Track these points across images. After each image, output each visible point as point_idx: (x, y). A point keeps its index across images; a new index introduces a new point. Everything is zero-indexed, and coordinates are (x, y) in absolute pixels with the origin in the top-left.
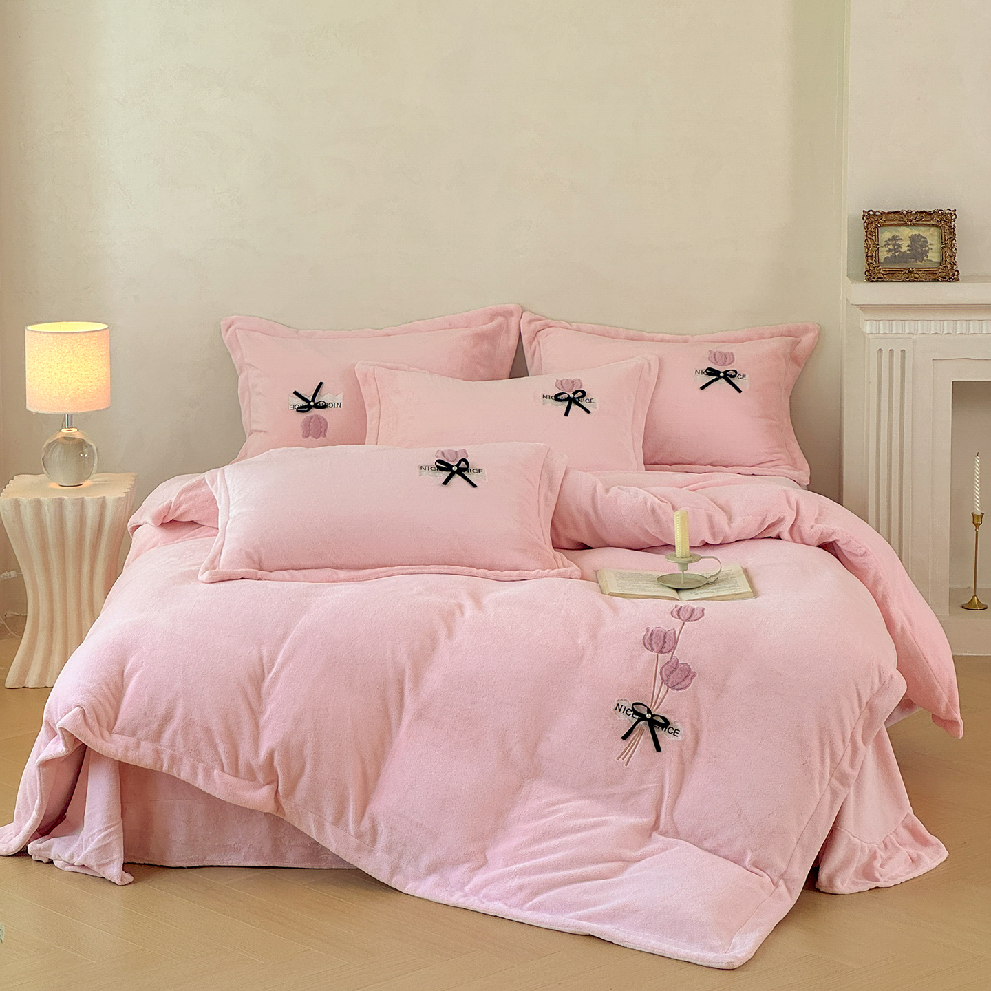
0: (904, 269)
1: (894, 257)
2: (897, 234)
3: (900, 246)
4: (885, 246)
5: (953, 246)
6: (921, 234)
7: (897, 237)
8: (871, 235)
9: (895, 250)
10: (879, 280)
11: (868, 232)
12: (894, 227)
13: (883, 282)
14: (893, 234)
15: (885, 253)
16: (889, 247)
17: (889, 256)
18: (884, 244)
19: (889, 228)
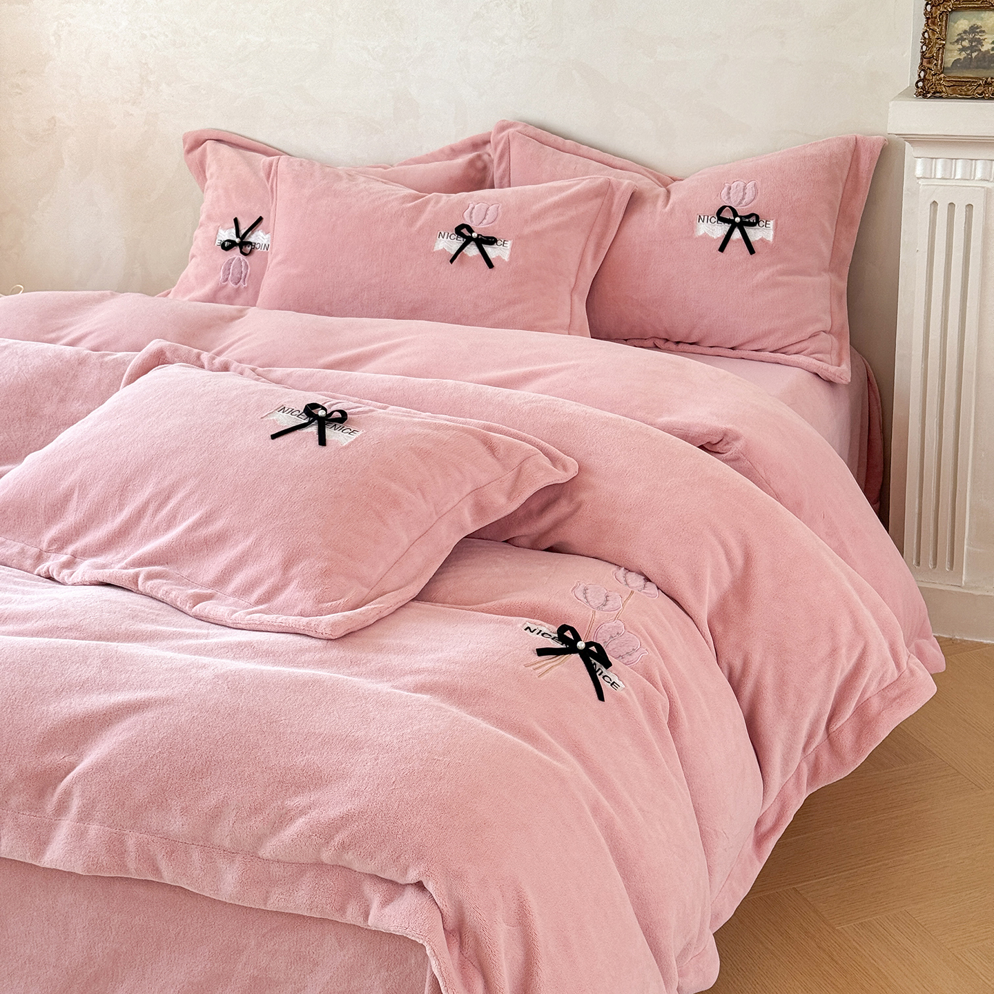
0: (979, 79)
1: (969, 60)
2: (979, 24)
3: (980, 42)
4: (957, 41)
7: (977, 28)
8: (933, 23)
9: (972, 49)
10: (937, 95)
11: (930, 18)
12: (976, 13)
13: (941, 97)
14: (972, 23)
15: (956, 53)
16: (964, 43)
17: (962, 57)
18: (956, 38)
19: (967, 13)
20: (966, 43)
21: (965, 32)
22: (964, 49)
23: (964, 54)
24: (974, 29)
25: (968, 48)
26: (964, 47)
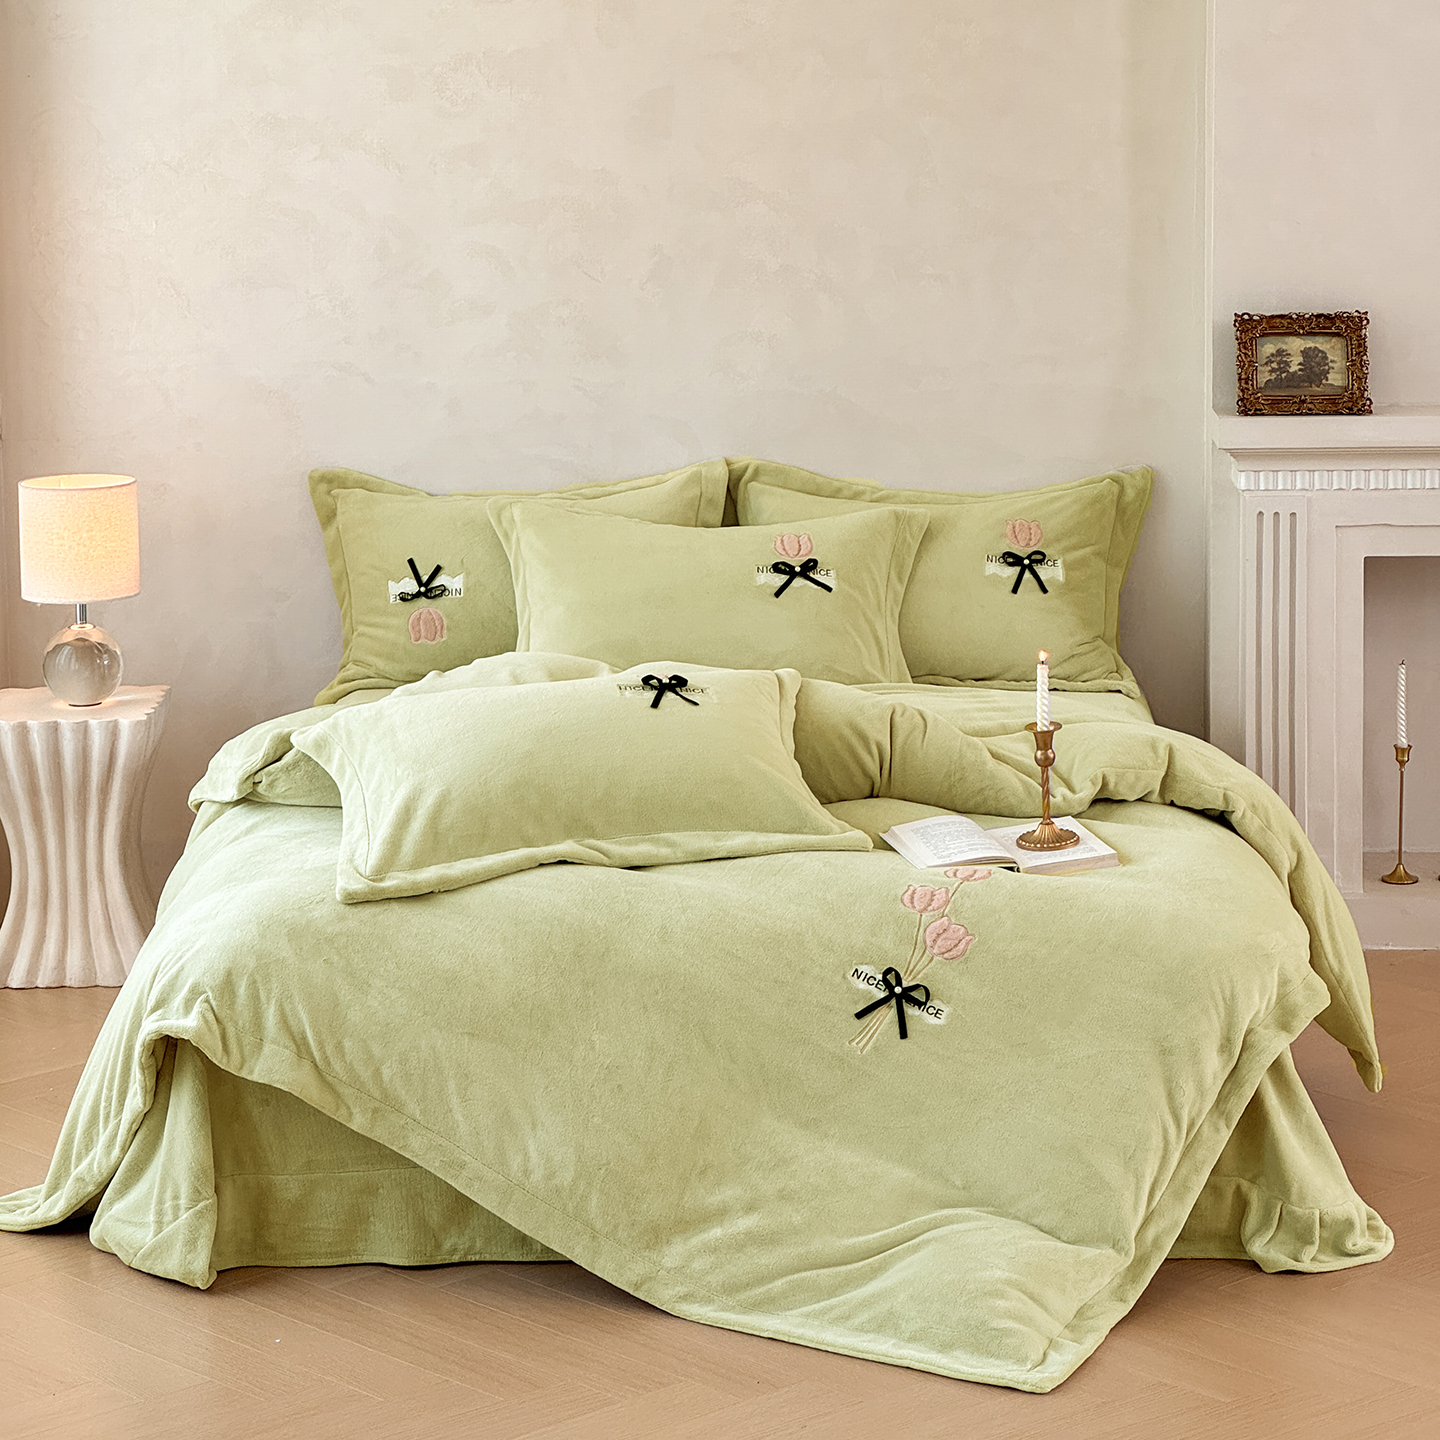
0: (1294, 397)
1: (1279, 380)
2: (1284, 347)
3: (1287, 364)
5: (1363, 365)
6: (1317, 345)
7: (1283, 351)
8: (1245, 348)
9: (1281, 370)
10: (1258, 413)
11: (1242, 344)
12: (1279, 338)
13: (1263, 415)
14: (1278, 348)
15: (1267, 374)
16: (1273, 365)
17: (1272, 378)
18: (1265, 361)
19: (1271, 338)
20: (1274, 365)
21: (1272, 355)
22: (1273, 371)
23: (1274, 376)
24: (1280, 352)
25: (1278, 370)
26: (1273, 369)
